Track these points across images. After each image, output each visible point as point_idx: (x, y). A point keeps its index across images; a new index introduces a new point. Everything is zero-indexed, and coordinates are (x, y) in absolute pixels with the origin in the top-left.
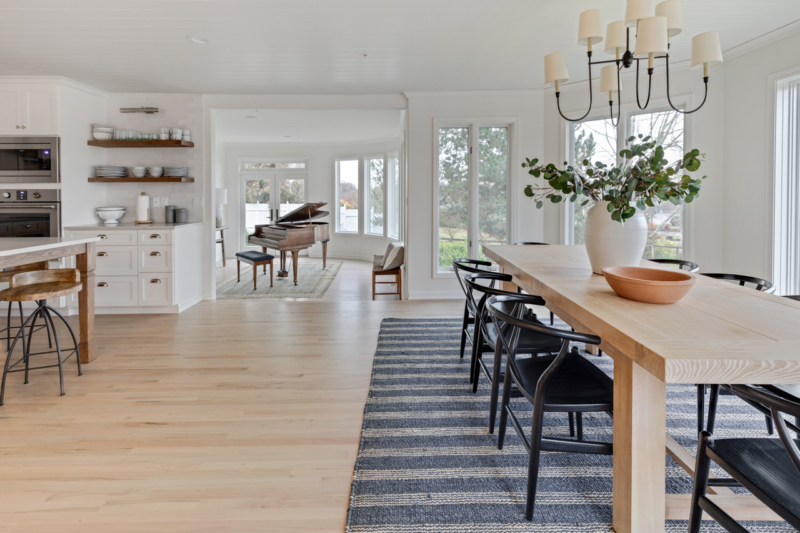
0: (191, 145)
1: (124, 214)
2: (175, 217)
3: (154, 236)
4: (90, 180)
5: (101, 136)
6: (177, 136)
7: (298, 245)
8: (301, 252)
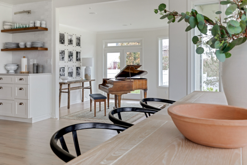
0: (46, 29)
1: (18, 68)
2: (37, 69)
3: (21, 79)
4: (2, 50)
5: (7, 27)
6: (38, 25)
7: (121, 91)
8: (124, 96)
